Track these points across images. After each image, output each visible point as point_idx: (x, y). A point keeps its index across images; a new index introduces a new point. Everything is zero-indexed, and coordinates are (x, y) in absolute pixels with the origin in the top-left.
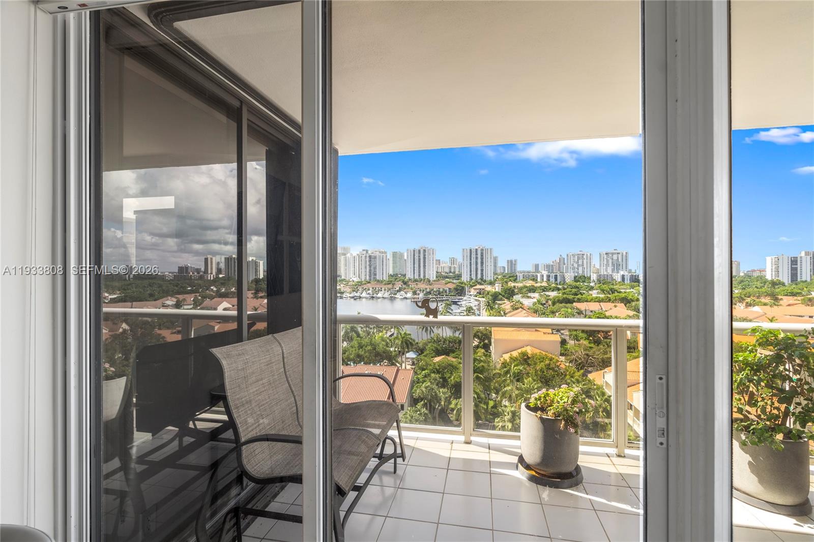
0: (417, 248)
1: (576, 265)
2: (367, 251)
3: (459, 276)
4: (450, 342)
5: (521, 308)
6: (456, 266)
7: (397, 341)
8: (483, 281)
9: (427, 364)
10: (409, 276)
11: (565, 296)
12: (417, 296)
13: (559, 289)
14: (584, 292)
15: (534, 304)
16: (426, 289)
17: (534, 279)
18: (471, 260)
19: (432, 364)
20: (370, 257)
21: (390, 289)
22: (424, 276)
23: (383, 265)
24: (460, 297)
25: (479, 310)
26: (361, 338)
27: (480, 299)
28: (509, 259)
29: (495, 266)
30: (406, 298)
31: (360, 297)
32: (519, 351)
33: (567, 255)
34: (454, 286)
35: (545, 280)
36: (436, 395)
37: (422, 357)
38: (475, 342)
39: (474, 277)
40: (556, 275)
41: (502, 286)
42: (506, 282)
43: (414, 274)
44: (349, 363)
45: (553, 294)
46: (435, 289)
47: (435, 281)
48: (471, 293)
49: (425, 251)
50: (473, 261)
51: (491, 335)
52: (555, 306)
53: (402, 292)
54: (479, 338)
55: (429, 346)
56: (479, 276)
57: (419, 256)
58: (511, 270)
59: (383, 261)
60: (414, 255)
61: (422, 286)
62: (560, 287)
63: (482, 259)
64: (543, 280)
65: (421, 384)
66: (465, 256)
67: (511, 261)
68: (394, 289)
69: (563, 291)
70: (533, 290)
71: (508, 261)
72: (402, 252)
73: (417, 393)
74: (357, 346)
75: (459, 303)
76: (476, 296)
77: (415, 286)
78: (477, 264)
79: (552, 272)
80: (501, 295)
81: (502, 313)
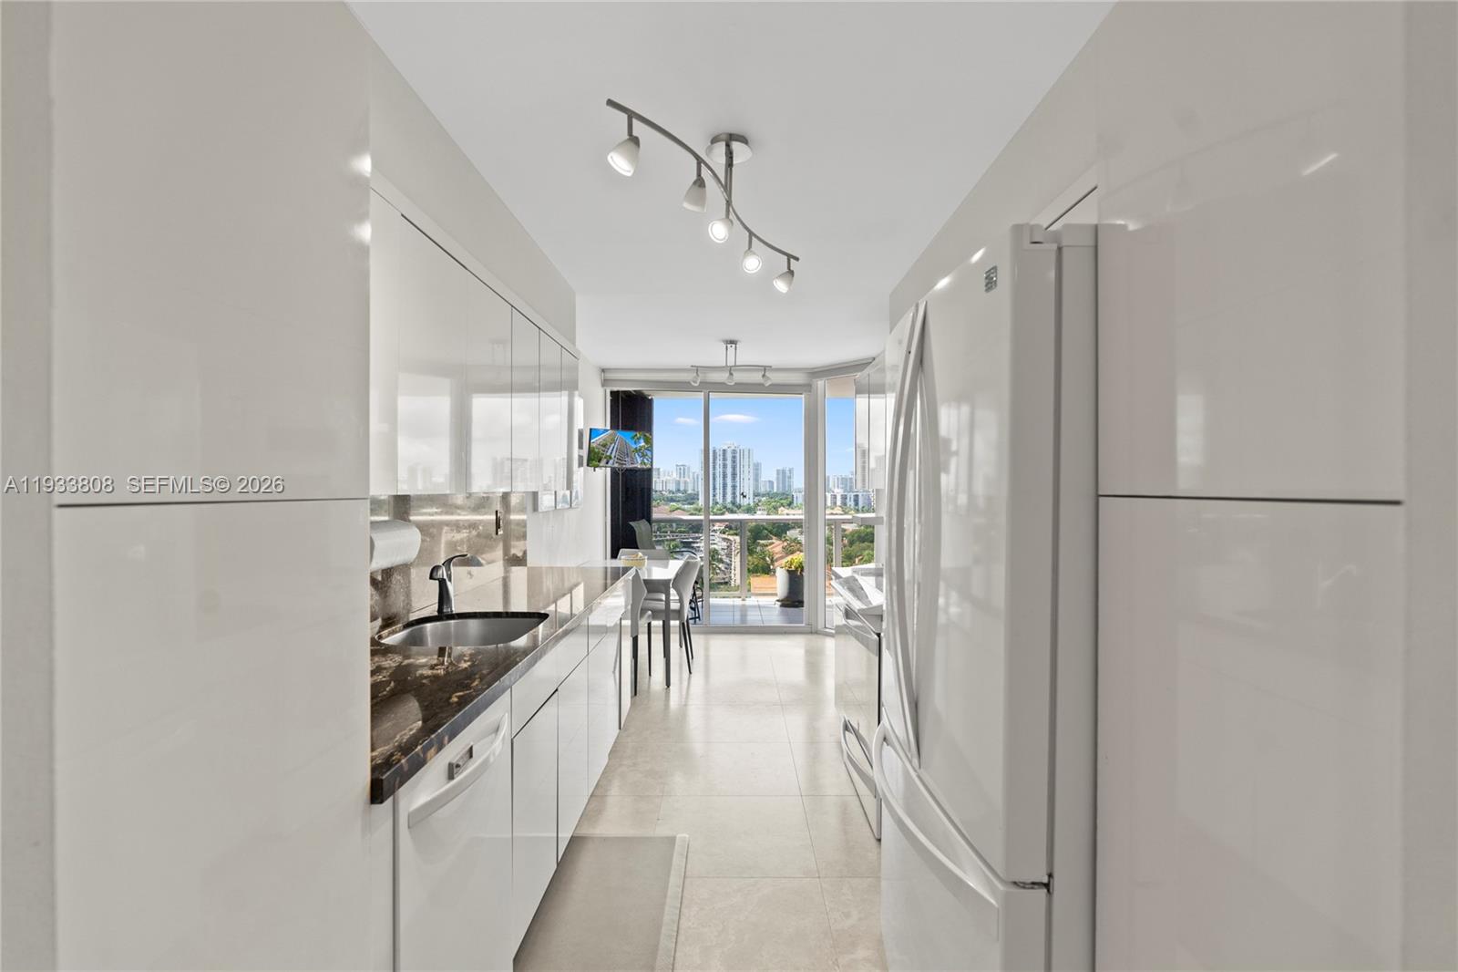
6: (688, 480)
8: (736, 507)
24: (697, 535)
25: (729, 555)
27: (731, 538)
29: (756, 479)
35: (839, 503)
40: (857, 496)
52: (853, 547)
56: (729, 498)
58: (784, 486)
63: (734, 468)
64: (835, 503)
67: (784, 472)
71: (778, 471)
75: (695, 545)
76: (724, 533)
78: (725, 476)
79: (851, 491)
80: (766, 529)
81: (768, 559)
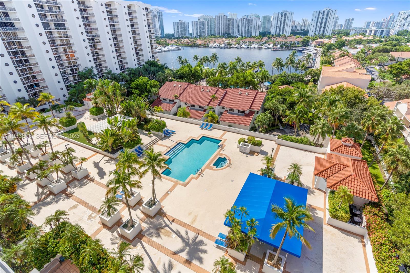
0: (281, 12)
1: (403, 22)
2: (247, 16)
3: (305, 33)
4: (292, 77)
5: (347, 55)
6: (306, 25)
7: (259, 75)
8: (323, 36)
9: (275, 90)
10: (273, 33)
11: (385, 47)
12: (276, 47)
13: (381, 42)
15: (358, 53)
16: (283, 42)
17: (364, 34)
18: (318, 19)
19: (278, 90)
20: (249, 20)
21: (259, 42)
22: (283, 33)
23: (256, 26)
24: (305, 48)
25: (316, 56)
26: (238, 73)
27: (318, 49)
28: (348, 19)
29: (335, 24)
30: (268, 48)
31: (241, 48)
32: (338, 85)
33: (399, 13)
34: (302, 40)
35: (372, 34)
36: (278, 107)
37: (273, 85)
38: (308, 77)
39: (317, 33)
40: (383, 31)
41: (337, 40)
42: (341, 37)
43: (276, 31)
44: (231, 87)
45: (374, 45)
46: (288, 42)
47: (289, 36)
48: (312, 45)
49: (286, 14)
50: (320, 20)
52: (374, 54)
53: (267, 44)
54: (311, 75)
55: (278, 79)
56: (321, 33)
57: (281, 19)
58: (347, 27)
59: (257, 23)
60: (278, 18)
61: (280, 40)
62: (383, 40)
63: (326, 19)
64: (370, 34)
65: (270, 101)
66: (314, 18)
67: (349, 20)
68: (262, 42)
69: (385, 43)
70: (359, 42)
71: (346, 20)
72: (270, 15)
73: (267, 106)
74: (235, 77)
75: (303, 52)
76: (316, 47)
77: (276, 40)
78: (321, 23)
79: (381, 28)
80: (334, 46)
81: (332, 58)
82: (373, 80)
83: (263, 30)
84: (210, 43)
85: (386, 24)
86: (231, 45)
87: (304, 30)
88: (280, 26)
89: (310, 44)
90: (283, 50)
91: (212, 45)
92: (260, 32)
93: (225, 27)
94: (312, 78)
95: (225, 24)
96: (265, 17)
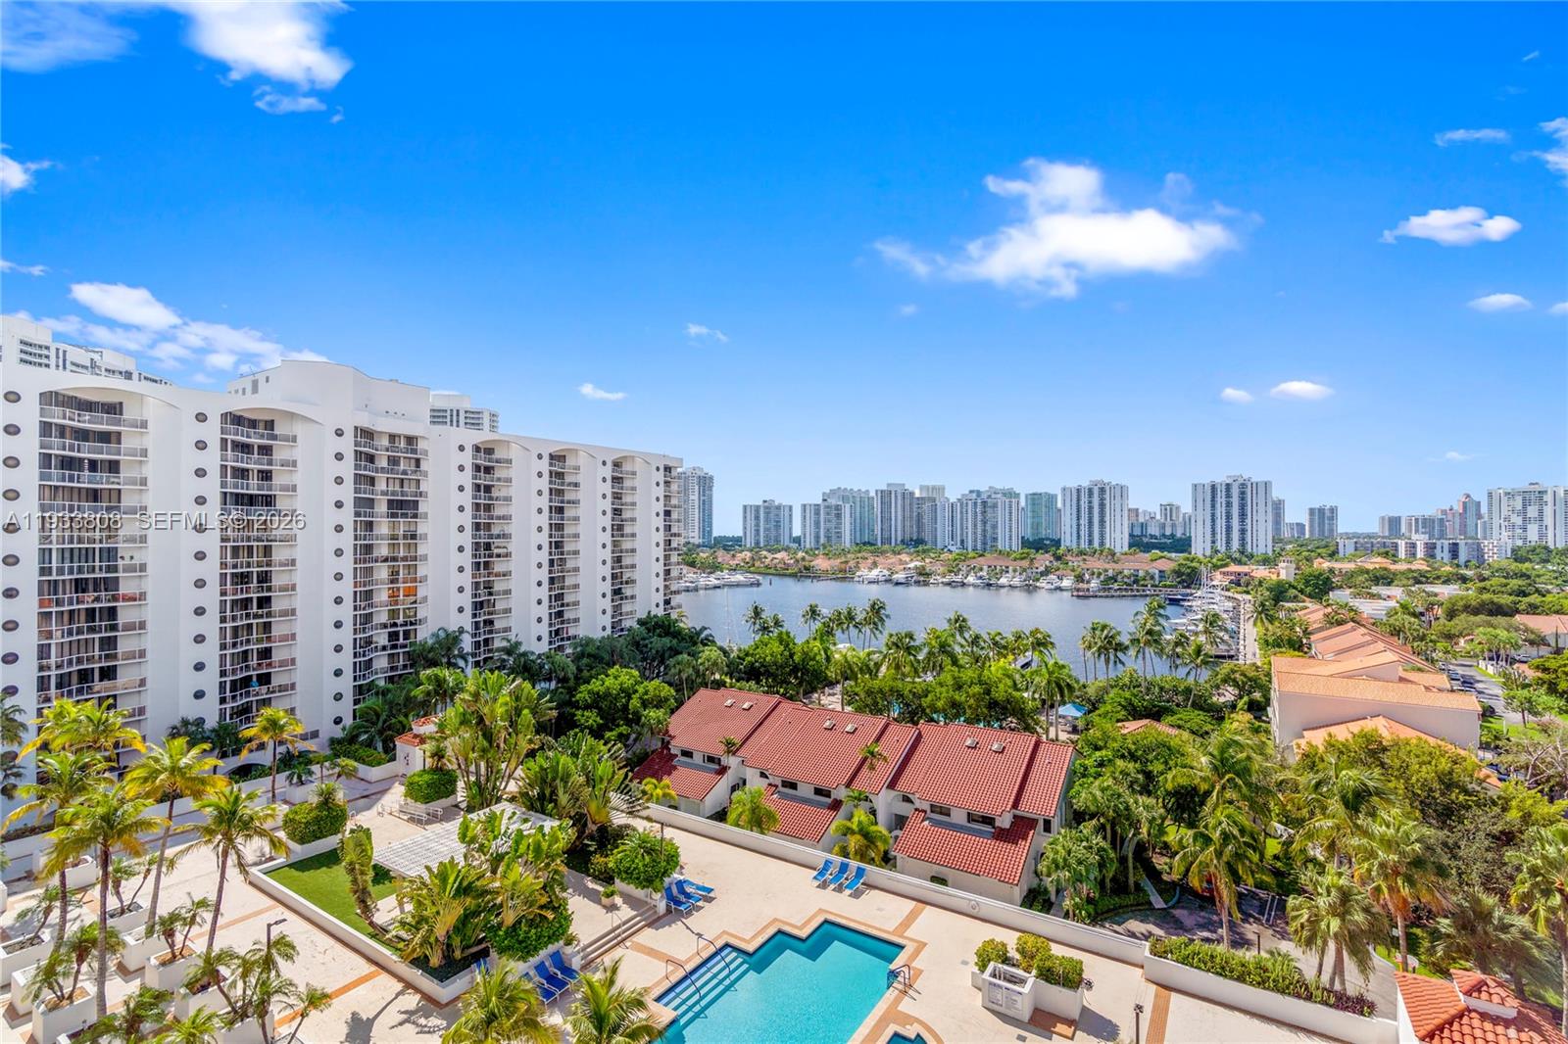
0: (1085, 484)
1: (1518, 521)
2: (979, 493)
3: (1182, 545)
4: (1162, 689)
5: (1354, 621)
6: (1176, 522)
7: (1037, 679)
8: (1244, 556)
9: (1106, 737)
10: (1068, 543)
11: (1486, 596)
12: (1085, 586)
13: (1464, 579)
14: (1550, 587)
15: (1391, 613)
16: (1106, 571)
17: (1390, 553)
18: (1213, 506)
19: (1119, 738)
20: (984, 503)
21: (1025, 570)
22: (1102, 544)
23: (1010, 520)
24: (1188, 591)
25: (1236, 619)
26: (960, 667)
27: (1238, 596)
28: (1315, 506)
29: (1278, 523)
30: (1059, 589)
31: (963, 585)
32: (1355, 727)
33: (1490, 495)
34: (1172, 566)
35: (1420, 554)
36: (1127, 808)
37: (1094, 717)
38: (1226, 693)
39: (1221, 546)
40: (1455, 544)
41: (1298, 568)
42: (1309, 560)
43: (1079, 538)
44: (935, 716)
45: (1446, 592)
46: (1126, 572)
47: (1126, 554)
48: (1214, 583)
49: (1102, 490)
50: (1220, 510)
51: (1270, 682)
52: (1456, 621)
53: (1052, 576)
54: (1236, 684)
55: (1111, 695)
57: (1090, 502)
58: (1322, 531)
59: (1011, 513)
60: (1078, 500)
61: (1096, 564)
62: (1469, 573)
63: (1243, 507)
64: (1414, 555)
65: (1092, 779)
66: (1200, 500)
67: (1321, 511)
68: (1035, 570)
69: (1482, 584)
70: (1384, 578)
71: (1312, 510)
72: (1052, 492)
73: (1082, 799)
74: (950, 682)
75: (1186, 604)
76: (1228, 590)
77: (1081, 563)
78: (1229, 517)
79: (1442, 536)
80: (1295, 588)
81: (1298, 629)
82: (1488, 713)
83: (1033, 534)
84: (857, 567)
85: (1457, 526)
86: (928, 575)
87: (1173, 536)
88: (1090, 523)
89: (1204, 581)
90: (1113, 596)
91: (863, 573)
92: (1023, 538)
93: (908, 524)
94: (1241, 697)
95: (907, 514)
96: (1035, 498)
